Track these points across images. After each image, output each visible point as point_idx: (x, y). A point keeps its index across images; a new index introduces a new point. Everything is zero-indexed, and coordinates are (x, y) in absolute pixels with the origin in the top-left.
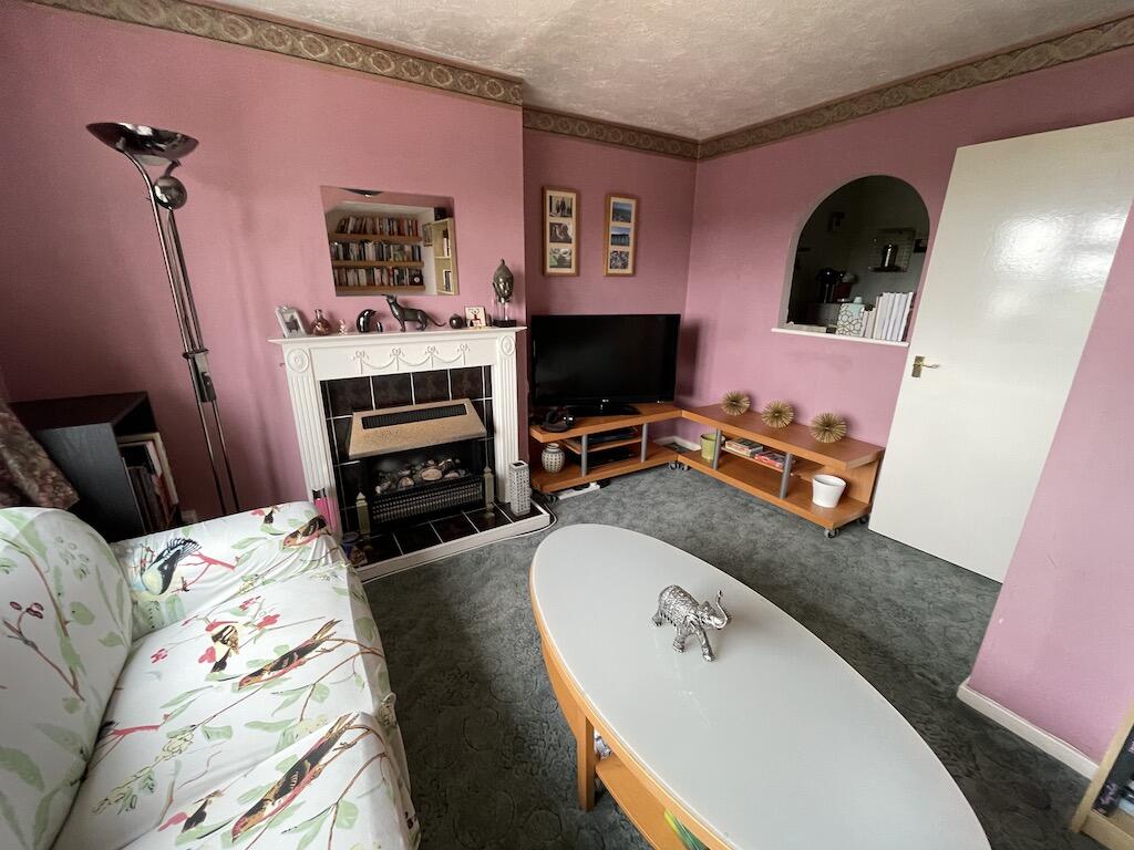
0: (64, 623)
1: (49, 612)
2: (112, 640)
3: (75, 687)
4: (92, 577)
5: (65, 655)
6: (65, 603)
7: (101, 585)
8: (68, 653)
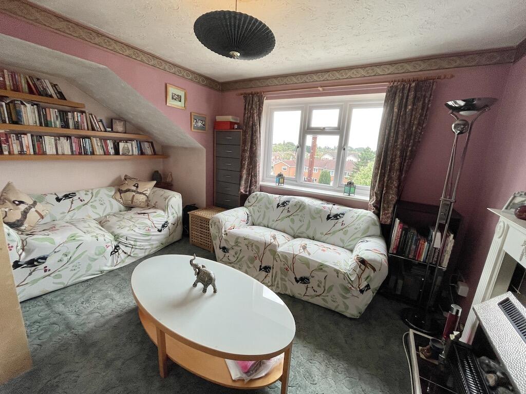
0: (342, 230)
1: (343, 226)
2: (342, 241)
3: (326, 234)
4: (356, 231)
5: (334, 231)
6: (347, 228)
7: (355, 233)
8: (334, 233)
